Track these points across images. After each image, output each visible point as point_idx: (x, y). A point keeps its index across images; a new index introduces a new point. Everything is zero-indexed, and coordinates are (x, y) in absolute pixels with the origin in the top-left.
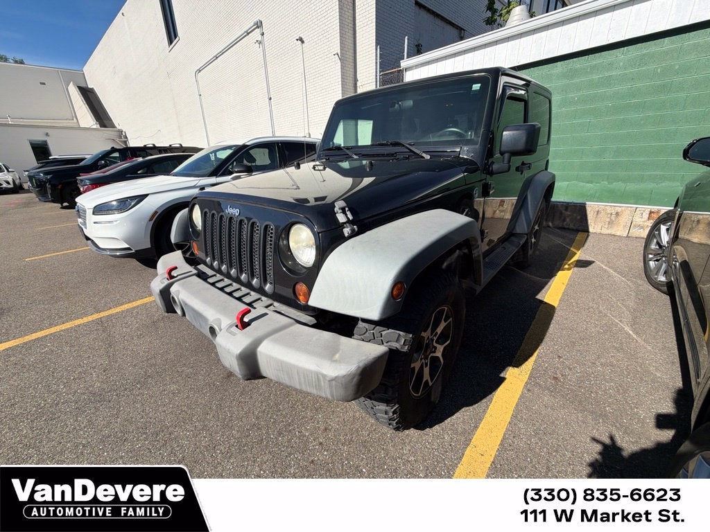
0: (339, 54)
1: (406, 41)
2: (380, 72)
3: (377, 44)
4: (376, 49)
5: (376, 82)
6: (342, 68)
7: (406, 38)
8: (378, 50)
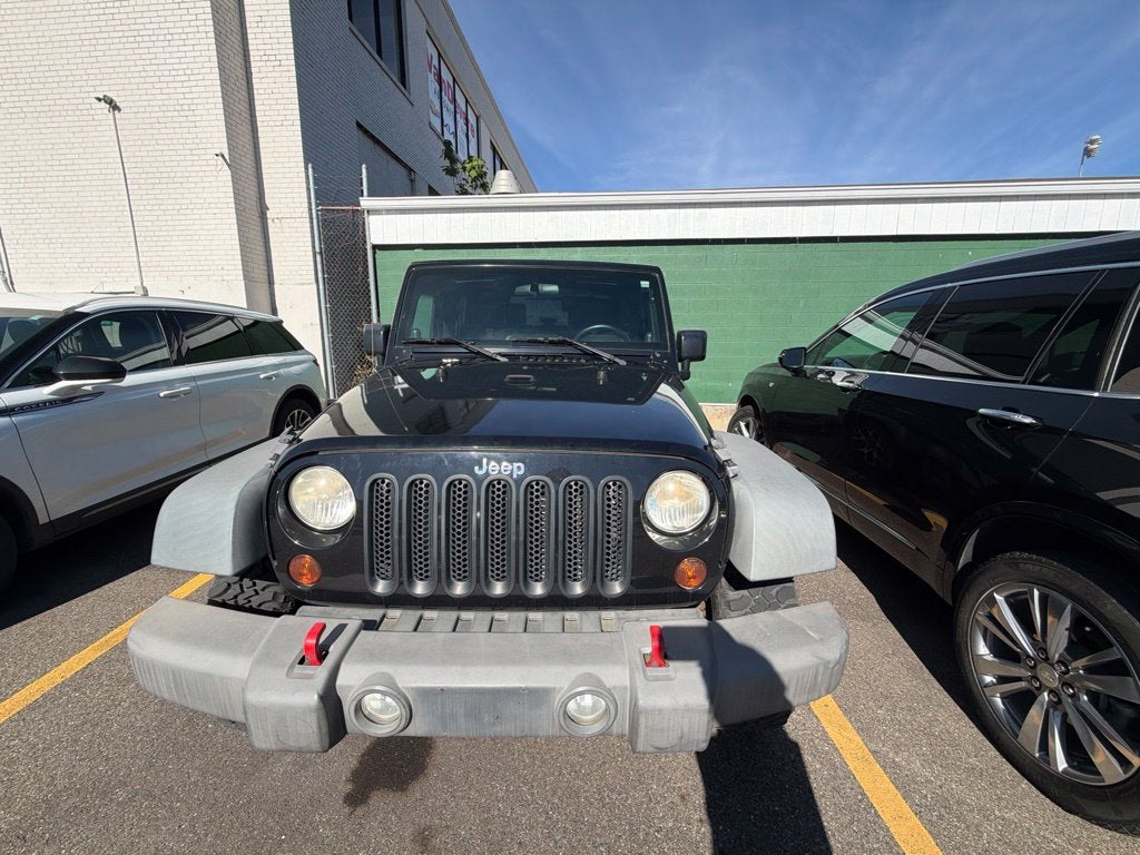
0: (227, 157)
1: (364, 171)
2: (317, 205)
3: (307, 161)
4: (306, 169)
5: (311, 218)
6: (235, 182)
7: (364, 166)
8: (310, 170)
